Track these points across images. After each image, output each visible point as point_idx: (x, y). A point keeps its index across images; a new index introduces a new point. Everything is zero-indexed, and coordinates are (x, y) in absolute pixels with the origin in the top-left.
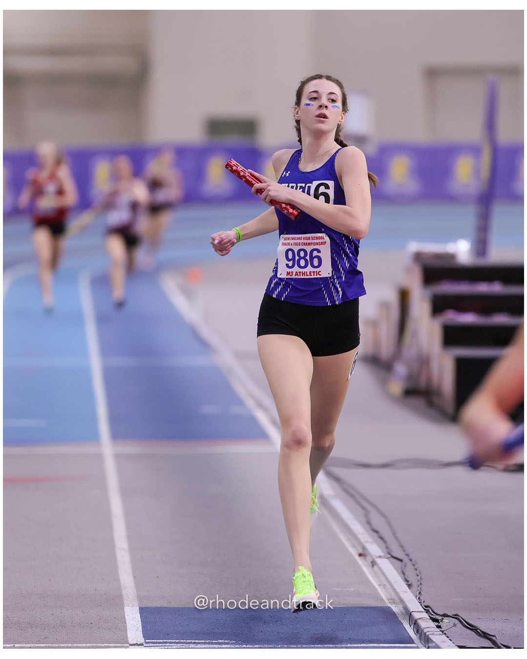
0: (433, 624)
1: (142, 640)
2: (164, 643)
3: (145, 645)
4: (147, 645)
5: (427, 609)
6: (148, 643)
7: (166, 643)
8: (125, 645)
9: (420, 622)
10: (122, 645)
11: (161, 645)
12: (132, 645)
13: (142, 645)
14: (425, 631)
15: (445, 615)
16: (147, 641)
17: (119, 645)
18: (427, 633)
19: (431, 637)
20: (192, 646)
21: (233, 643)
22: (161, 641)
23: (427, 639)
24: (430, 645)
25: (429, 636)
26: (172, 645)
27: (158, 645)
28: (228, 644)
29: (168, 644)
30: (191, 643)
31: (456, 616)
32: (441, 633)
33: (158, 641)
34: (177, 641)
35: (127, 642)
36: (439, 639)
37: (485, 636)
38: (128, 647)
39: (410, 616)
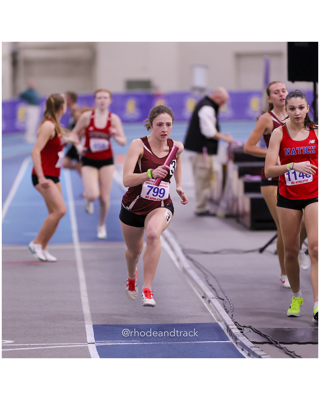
0: (239, 331)
1: (94, 341)
2: (105, 342)
3: (95, 343)
4: (96, 343)
5: (236, 323)
6: (96, 342)
7: (106, 342)
8: (86, 343)
9: (232, 330)
10: (84, 344)
11: (103, 343)
12: (89, 343)
13: (94, 343)
14: (235, 334)
15: (245, 327)
16: (96, 341)
17: (83, 344)
18: (236, 336)
19: (238, 337)
20: (119, 343)
21: (139, 342)
22: (104, 341)
23: (235, 338)
24: (237, 341)
25: (237, 337)
26: (109, 343)
27: (102, 343)
28: (137, 342)
29: (107, 343)
30: (119, 342)
31: (250, 327)
32: (243, 335)
33: (102, 341)
34: (112, 341)
35: (87, 342)
36: (242, 339)
37: (265, 336)
38: (87, 344)
39: (228, 327)
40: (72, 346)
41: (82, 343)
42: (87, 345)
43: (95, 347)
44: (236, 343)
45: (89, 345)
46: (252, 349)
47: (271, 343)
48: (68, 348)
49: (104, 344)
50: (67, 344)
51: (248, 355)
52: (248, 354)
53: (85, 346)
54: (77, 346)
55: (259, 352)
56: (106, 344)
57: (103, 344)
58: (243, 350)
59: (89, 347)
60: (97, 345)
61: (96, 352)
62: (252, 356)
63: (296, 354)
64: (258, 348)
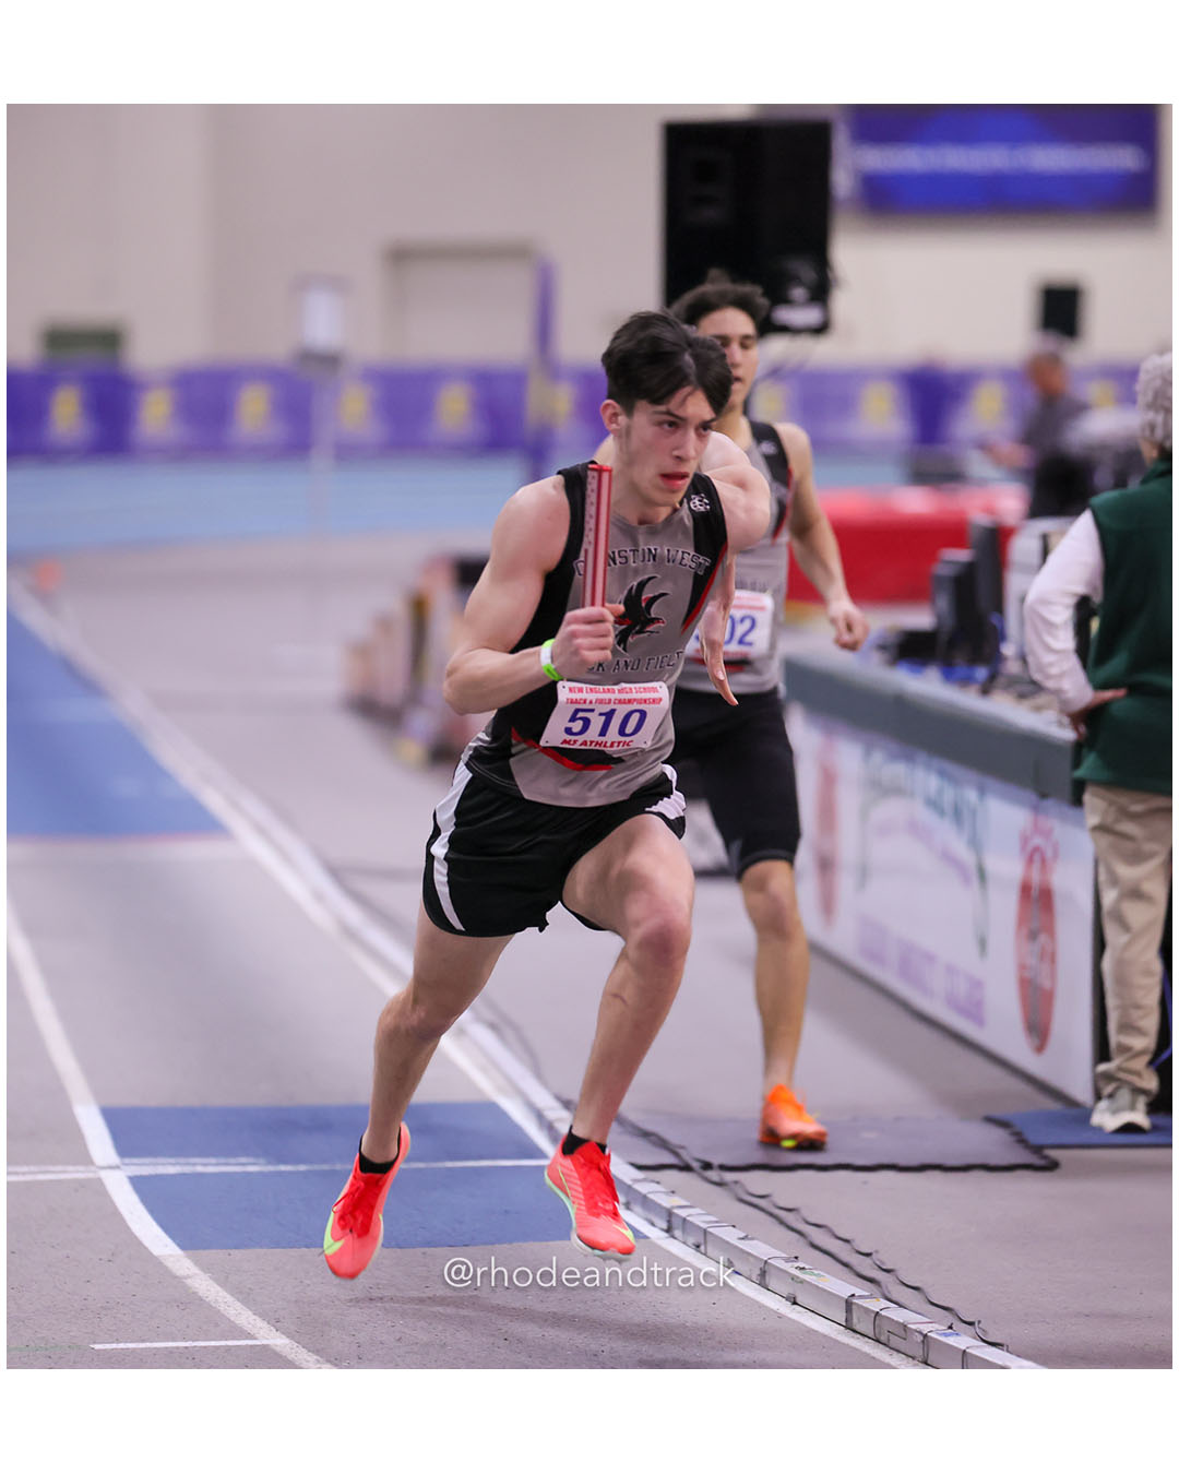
1: (118, 1161)
2: (153, 1165)
3: (122, 1167)
4: (126, 1168)
6: (127, 1165)
7: (156, 1164)
8: (93, 1168)
10: (87, 1168)
12: (103, 1168)
13: (117, 1167)
16: (127, 1160)
17: (82, 1169)
20: (200, 1169)
22: (147, 1161)
26: (168, 1167)
27: (146, 1168)
28: (254, 1164)
33: (142, 1161)
34: (173, 1161)
35: (93, 1164)
37: (663, 1144)
38: (97, 1171)
39: (540, 1116)
40: (49, 1177)
41: (79, 1168)
42: (97, 1175)
43: (126, 1181)
45: (103, 1173)
46: (638, 1187)
47: (686, 1168)
48: (41, 1183)
49: (153, 1172)
53: (91, 1175)
54: (67, 1176)
55: (664, 1196)
56: (159, 1172)
57: (148, 1172)
59: (105, 1180)
60: (130, 1174)
61: (134, 1198)
62: (638, 1208)
63: (782, 1205)
64: (658, 1183)
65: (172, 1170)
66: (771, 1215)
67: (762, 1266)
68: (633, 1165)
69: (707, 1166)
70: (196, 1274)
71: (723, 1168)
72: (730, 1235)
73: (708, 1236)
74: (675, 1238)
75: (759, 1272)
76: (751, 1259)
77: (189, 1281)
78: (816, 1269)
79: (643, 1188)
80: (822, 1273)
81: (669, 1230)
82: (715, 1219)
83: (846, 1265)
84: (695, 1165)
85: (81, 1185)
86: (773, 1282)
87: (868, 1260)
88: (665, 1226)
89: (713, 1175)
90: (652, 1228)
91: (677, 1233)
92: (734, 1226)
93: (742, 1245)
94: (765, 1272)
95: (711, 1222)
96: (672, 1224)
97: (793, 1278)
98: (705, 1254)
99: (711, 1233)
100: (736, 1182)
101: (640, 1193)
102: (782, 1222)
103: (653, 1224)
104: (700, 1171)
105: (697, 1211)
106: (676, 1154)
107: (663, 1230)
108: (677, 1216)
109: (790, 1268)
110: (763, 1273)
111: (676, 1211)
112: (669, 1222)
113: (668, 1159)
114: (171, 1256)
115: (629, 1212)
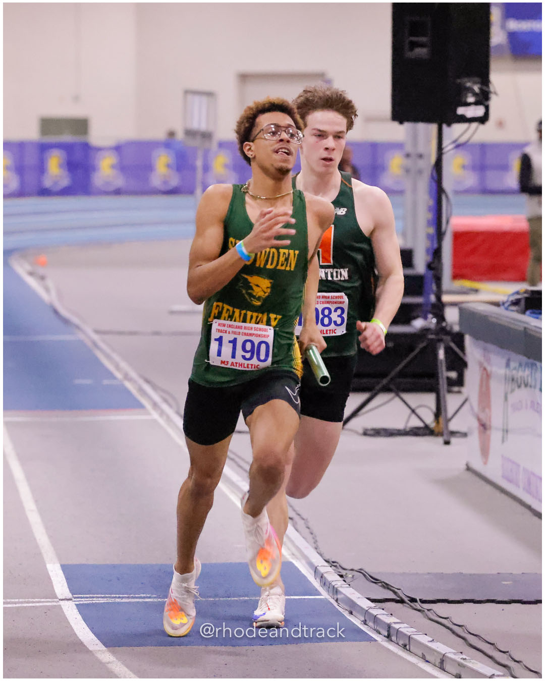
0: (339, 579)
1: (70, 596)
2: (91, 597)
3: (74, 600)
4: (75, 600)
6: (75, 598)
7: (93, 597)
8: (55, 600)
9: (325, 575)
10: (53, 600)
11: (88, 599)
12: (62, 600)
13: (70, 599)
14: (333, 584)
16: (74, 596)
17: (50, 600)
18: (336, 586)
19: (340, 589)
20: (118, 600)
21: (155, 598)
22: (88, 596)
23: (335, 591)
24: (339, 596)
25: (338, 588)
26: (100, 599)
27: (86, 600)
28: (150, 598)
29: (94, 599)
30: (116, 597)
31: (360, 571)
32: (348, 586)
33: (85, 596)
34: (103, 596)
35: (56, 597)
36: (348, 592)
37: (388, 587)
38: (58, 602)
39: (316, 570)
40: (31, 605)
41: (48, 600)
42: (58, 604)
43: (75, 607)
44: (337, 601)
45: (62, 603)
46: (371, 611)
47: (402, 601)
48: (25, 607)
49: (91, 602)
50: (21, 600)
51: (362, 623)
52: (362, 621)
53: (55, 604)
54: (41, 604)
55: (385, 616)
56: (94, 602)
57: (89, 602)
58: (351, 613)
59: (62, 607)
60: (77, 603)
61: (79, 617)
62: (371, 624)
63: (455, 622)
64: (383, 609)
65: (102, 601)
66: (448, 628)
67: (441, 657)
68: (368, 599)
69: (413, 600)
70: (113, 661)
71: (423, 602)
72: (424, 639)
73: (410, 640)
74: (392, 641)
75: (439, 661)
76: (435, 653)
77: (109, 666)
78: (472, 659)
79: (374, 612)
80: (477, 662)
81: (388, 637)
82: (415, 630)
83: (490, 657)
84: (406, 599)
85: (49, 608)
86: (448, 667)
87: (505, 656)
88: (386, 634)
89: (418, 605)
90: (378, 635)
91: (394, 638)
92: (426, 634)
93: (430, 644)
94: (443, 660)
95: (412, 632)
96: (390, 634)
97: (460, 665)
98: (409, 651)
99: (412, 638)
100: (428, 610)
101: (372, 615)
102: (454, 632)
103: (380, 634)
104: (409, 602)
105: (406, 625)
106: (395, 593)
107: (385, 636)
108: (394, 628)
109: (458, 658)
110: (442, 662)
111: (394, 625)
112: (388, 631)
113: (391, 595)
114: (99, 651)
115: (366, 626)
